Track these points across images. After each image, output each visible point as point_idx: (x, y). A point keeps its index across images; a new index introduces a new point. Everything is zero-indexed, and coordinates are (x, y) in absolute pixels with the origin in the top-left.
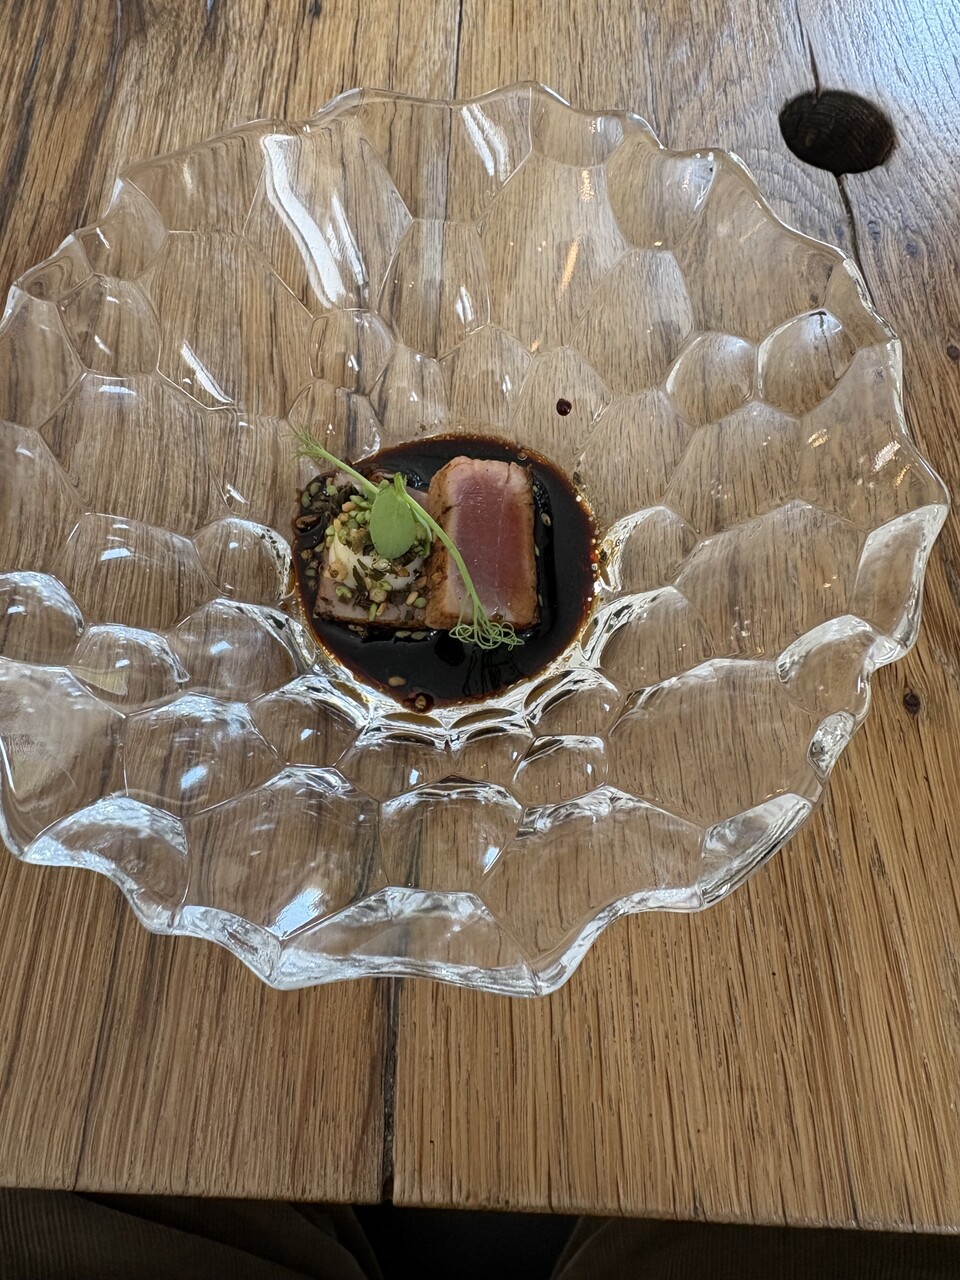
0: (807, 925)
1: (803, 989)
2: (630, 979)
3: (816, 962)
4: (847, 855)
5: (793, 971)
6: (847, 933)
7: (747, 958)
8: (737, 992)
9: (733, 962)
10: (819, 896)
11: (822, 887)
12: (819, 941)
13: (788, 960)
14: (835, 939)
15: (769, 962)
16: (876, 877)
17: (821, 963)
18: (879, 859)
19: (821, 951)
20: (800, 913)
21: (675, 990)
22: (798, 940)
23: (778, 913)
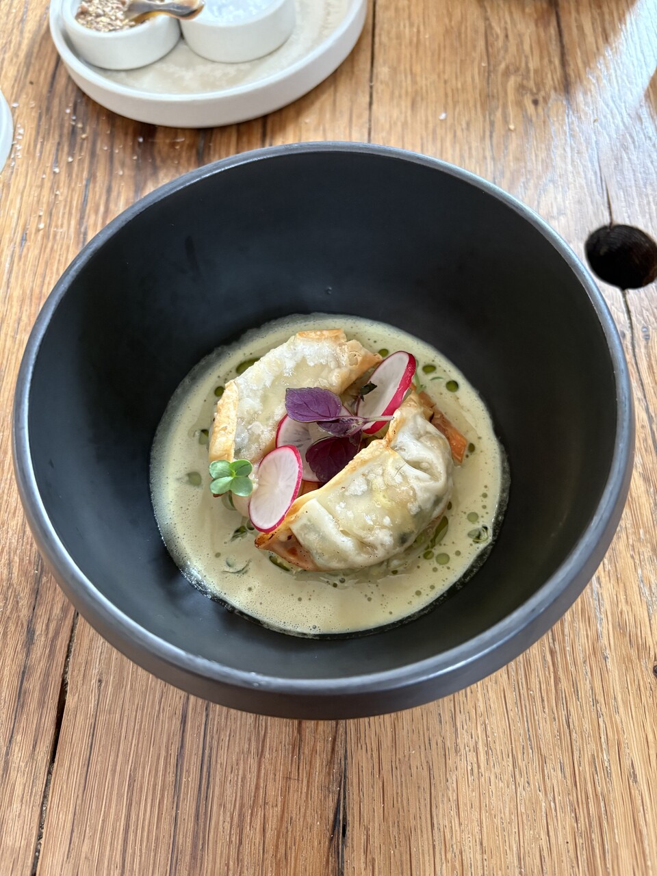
0: (589, 814)
1: (584, 852)
2: (481, 844)
3: (593, 836)
4: (615, 769)
5: (580, 841)
6: (612, 819)
7: (552, 833)
8: (545, 853)
9: (543, 836)
10: (596, 795)
11: (599, 789)
12: (595, 823)
13: (576, 834)
14: (605, 822)
15: (565, 836)
16: (631, 783)
17: (595, 836)
18: (634, 772)
19: (596, 829)
20: (585, 806)
21: (508, 851)
22: (583, 822)
23: (571, 805)
